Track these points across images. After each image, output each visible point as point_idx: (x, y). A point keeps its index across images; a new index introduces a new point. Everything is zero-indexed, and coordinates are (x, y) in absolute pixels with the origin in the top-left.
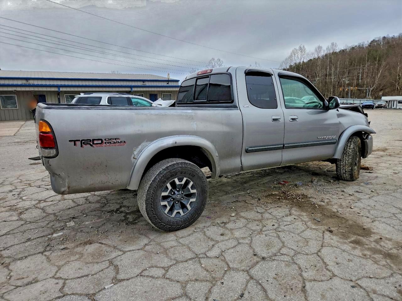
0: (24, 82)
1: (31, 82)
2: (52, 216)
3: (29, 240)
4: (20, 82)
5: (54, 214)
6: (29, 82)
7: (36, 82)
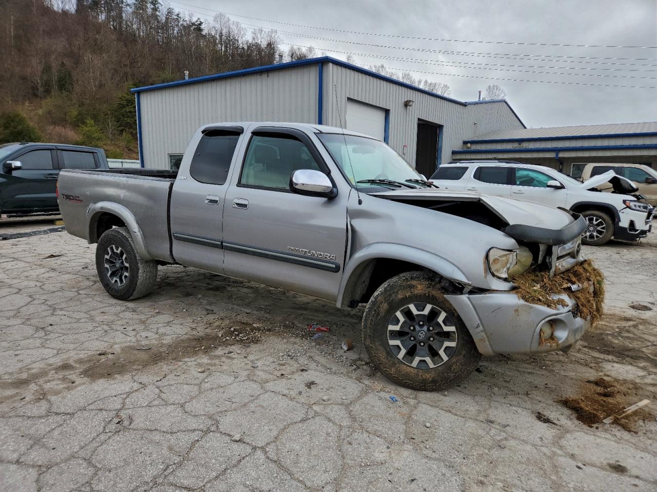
0: (515, 146)
1: (525, 145)
4: (509, 146)
6: (522, 145)
7: (532, 146)
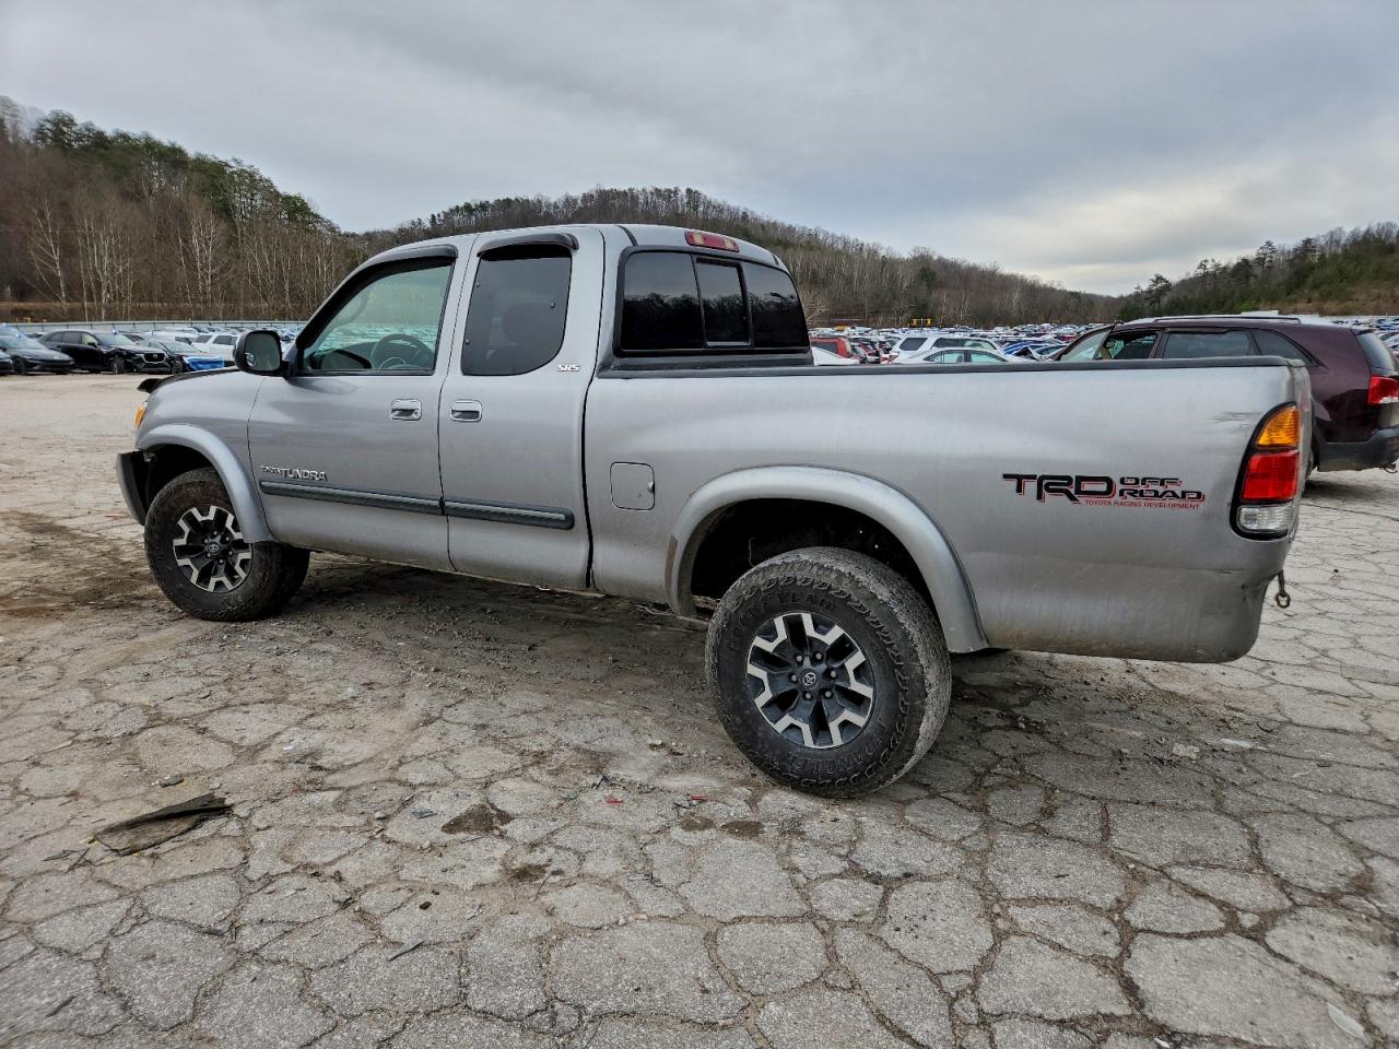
2: (1230, 805)
3: (1324, 764)
5: (1219, 808)
